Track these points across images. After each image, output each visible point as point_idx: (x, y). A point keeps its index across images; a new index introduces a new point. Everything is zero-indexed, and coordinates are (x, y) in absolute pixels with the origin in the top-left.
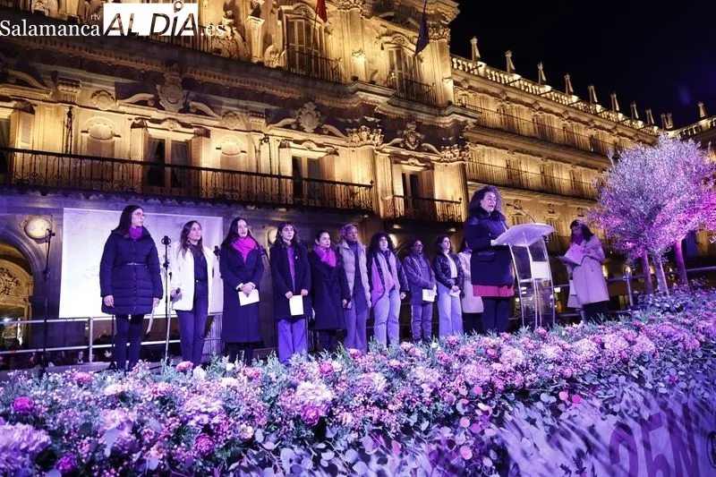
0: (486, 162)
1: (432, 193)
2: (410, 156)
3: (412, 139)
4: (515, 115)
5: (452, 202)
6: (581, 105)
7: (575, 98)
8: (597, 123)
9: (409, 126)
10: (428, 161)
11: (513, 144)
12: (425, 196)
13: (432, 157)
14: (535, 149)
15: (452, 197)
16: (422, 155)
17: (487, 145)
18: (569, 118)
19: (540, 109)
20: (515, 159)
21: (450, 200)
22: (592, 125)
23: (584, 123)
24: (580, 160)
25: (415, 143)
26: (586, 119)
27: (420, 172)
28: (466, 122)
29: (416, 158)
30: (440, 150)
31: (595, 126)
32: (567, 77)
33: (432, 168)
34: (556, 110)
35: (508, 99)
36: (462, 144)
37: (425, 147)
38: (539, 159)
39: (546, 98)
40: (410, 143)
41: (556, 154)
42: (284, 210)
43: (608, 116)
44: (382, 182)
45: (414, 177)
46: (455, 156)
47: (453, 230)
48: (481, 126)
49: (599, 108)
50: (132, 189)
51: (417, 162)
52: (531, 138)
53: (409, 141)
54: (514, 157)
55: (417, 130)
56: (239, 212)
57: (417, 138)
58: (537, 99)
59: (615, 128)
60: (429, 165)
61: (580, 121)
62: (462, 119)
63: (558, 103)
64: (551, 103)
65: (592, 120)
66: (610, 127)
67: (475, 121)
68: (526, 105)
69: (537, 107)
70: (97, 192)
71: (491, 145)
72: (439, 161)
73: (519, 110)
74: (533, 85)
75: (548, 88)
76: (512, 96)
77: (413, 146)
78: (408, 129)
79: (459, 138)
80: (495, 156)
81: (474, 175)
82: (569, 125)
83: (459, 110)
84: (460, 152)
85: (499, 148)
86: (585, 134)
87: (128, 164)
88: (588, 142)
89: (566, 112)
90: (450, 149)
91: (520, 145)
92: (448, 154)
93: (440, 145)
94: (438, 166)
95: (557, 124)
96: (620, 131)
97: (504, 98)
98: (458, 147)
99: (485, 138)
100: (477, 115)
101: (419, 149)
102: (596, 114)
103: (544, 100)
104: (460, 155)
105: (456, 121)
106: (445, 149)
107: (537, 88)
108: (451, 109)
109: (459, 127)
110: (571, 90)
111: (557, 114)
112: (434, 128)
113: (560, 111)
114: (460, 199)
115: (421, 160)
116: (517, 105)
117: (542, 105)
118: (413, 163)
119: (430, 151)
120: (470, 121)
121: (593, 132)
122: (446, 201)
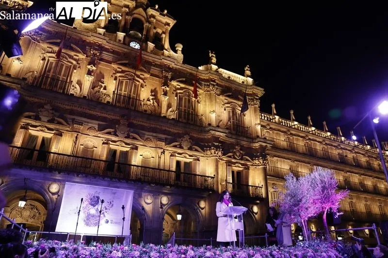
0: (279, 166)
1: (248, 182)
2: (237, 163)
3: (238, 154)
4: (295, 142)
5: (257, 187)
6: (333, 137)
7: (329, 134)
8: (342, 146)
9: (237, 147)
10: (247, 165)
11: (294, 157)
12: (244, 184)
13: (248, 163)
14: (307, 160)
15: (259, 184)
16: (243, 162)
17: (279, 157)
18: (326, 144)
19: (309, 139)
20: (295, 165)
21: (257, 185)
22: (340, 148)
23: (335, 146)
24: (333, 166)
25: (240, 156)
26: (336, 145)
27: (242, 171)
28: (266, 146)
29: (240, 163)
30: (253, 160)
31: (341, 148)
32: (325, 123)
33: (248, 169)
34: (318, 140)
35: (291, 134)
36: (264, 158)
37: (245, 158)
38: (309, 165)
39: (312, 134)
40: (237, 156)
41: (318, 162)
42: (169, 187)
43: (349, 143)
44: (221, 175)
45: (239, 173)
46: (260, 163)
47: (258, 202)
48: (276, 147)
49: (343, 138)
50: (98, 173)
51: (240, 166)
52: (304, 154)
53: (236, 154)
54: (294, 164)
55: (241, 149)
56: (147, 187)
57: (241, 153)
58: (307, 134)
59: (353, 149)
60: (247, 167)
61: (332, 145)
62: (264, 144)
63: (320, 136)
64: (315, 136)
65: (339, 145)
66: (350, 149)
67: (271, 145)
68: (302, 137)
69: (307, 138)
70: (82, 173)
71: (282, 157)
72: (252, 165)
73: (297, 140)
74: (305, 127)
75: (313, 129)
76: (293, 132)
77: (238, 157)
78: (236, 149)
79: (262, 154)
80: (284, 163)
81: (272, 173)
82: (326, 147)
83: (262, 140)
84: (263, 161)
85: (286, 159)
86: (335, 152)
87: (98, 162)
88: (337, 156)
89: (324, 141)
90: (258, 160)
91: (298, 158)
92: (257, 162)
93: (253, 157)
94: (251, 168)
95: (319, 147)
96: (356, 151)
97: (289, 133)
98: (262, 159)
99: (278, 154)
100: (272, 143)
101: (242, 159)
102: (342, 142)
103: (311, 135)
104: (263, 163)
105: (261, 145)
106: (255, 159)
107: (307, 128)
108: (259, 139)
109: (263, 149)
110: (327, 129)
111: (319, 142)
112: (250, 148)
113: (321, 140)
115: (242, 164)
116: (296, 137)
117: (310, 137)
118: (238, 166)
119: (247, 160)
120: (268, 145)
121: (341, 151)
122: (255, 186)
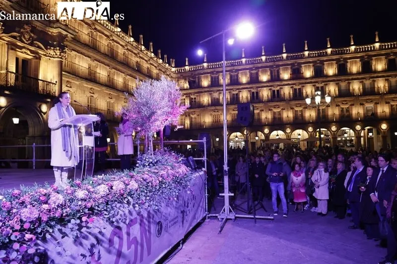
0: (77, 63)
1: (37, 74)
2: (24, 47)
3: (27, 36)
4: (98, 39)
5: (50, 83)
6: (135, 44)
7: (132, 39)
8: (141, 55)
9: (26, 27)
10: (37, 53)
11: (95, 56)
12: (33, 76)
13: (40, 52)
14: (107, 62)
15: (51, 80)
16: (33, 49)
17: (78, 53)
18: (127, 49)
19: (113, 40)
20: (94, 65)
21: (49, 81)
22: (139, 56)
23: (135, 53)
24: (130, 72)
25: (29, 39)
26: (136, 52)
27: (30, 60)
28: (67, 35)
29: (28, 49)
30: (47, 49)
31: (140, 57)
32: (130, 27)
33: (39, 58)
34: (121, 43)
35: (95, 29)
36: (62, 48)
37: (36, 44)
38: (108, 68)
39: (117, 35)
41: (118, 67)
43: (147, 53)
45: (25, 61)
46: (56, 54)
47: (49, 100)
48: (76, 40)
49: (143, 47)
51: (29, 52)
52: (105, 55)
53: (24, 37)
54: (94, 63)
55: (32, 31)
57: (31, 36)
58: (113, 34)
59: (149, 60)
60: (37, 56)
61: (132, 52)
62: (64, 33)
63: (123, 39)
64: (119, 38)
65: (139, 53)
66: (147, 59)
67: (73, 36)
68: (106, 35)
69: (111, 38)
71: (81, 53)
72: (45, 55)
73: (101, 37)
74: (111, 25)
75: (119, 30)
76: (99, 28)
77: (27, 41)
78: (24, 29)
79: (60, 43)
80: (83, 60)
81: (67, 69)
82: (127, 53)
83: (63, 27)
84: (60, 53)
85: (86, 56)
86: (134, 59)
88: (135, 64)
89: (126, 45)
90: (54, 50)
91: (98, 57)
92: (52, 52)
93: (47, 45)
94: (44, 58)
95: (121, 51)
96: (151, 62)
97: (93, 27)
98: (59, 50)
99: (78, 48)
100: (75, 33)
101: (32, 44)
102: (141, 51)
103: (116, 36)
104: (60, 55)
105: (60, 32)
106: (50, 49)
107: (113, 27)
108: (59, 25)
109: (62, 38)
110: (131, 34)
111: (121, 45)
112: (45, 33)
113: (123, 44)
114: (56, 82)
115: (32, 52)
116: (100, 34)
117: (114, 38)
118: (25, 53)
119: (39, 47)
120: (69, 35)
121: (138, 60)
122: (46, 82)
